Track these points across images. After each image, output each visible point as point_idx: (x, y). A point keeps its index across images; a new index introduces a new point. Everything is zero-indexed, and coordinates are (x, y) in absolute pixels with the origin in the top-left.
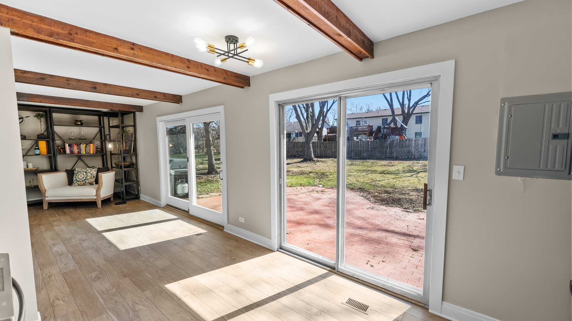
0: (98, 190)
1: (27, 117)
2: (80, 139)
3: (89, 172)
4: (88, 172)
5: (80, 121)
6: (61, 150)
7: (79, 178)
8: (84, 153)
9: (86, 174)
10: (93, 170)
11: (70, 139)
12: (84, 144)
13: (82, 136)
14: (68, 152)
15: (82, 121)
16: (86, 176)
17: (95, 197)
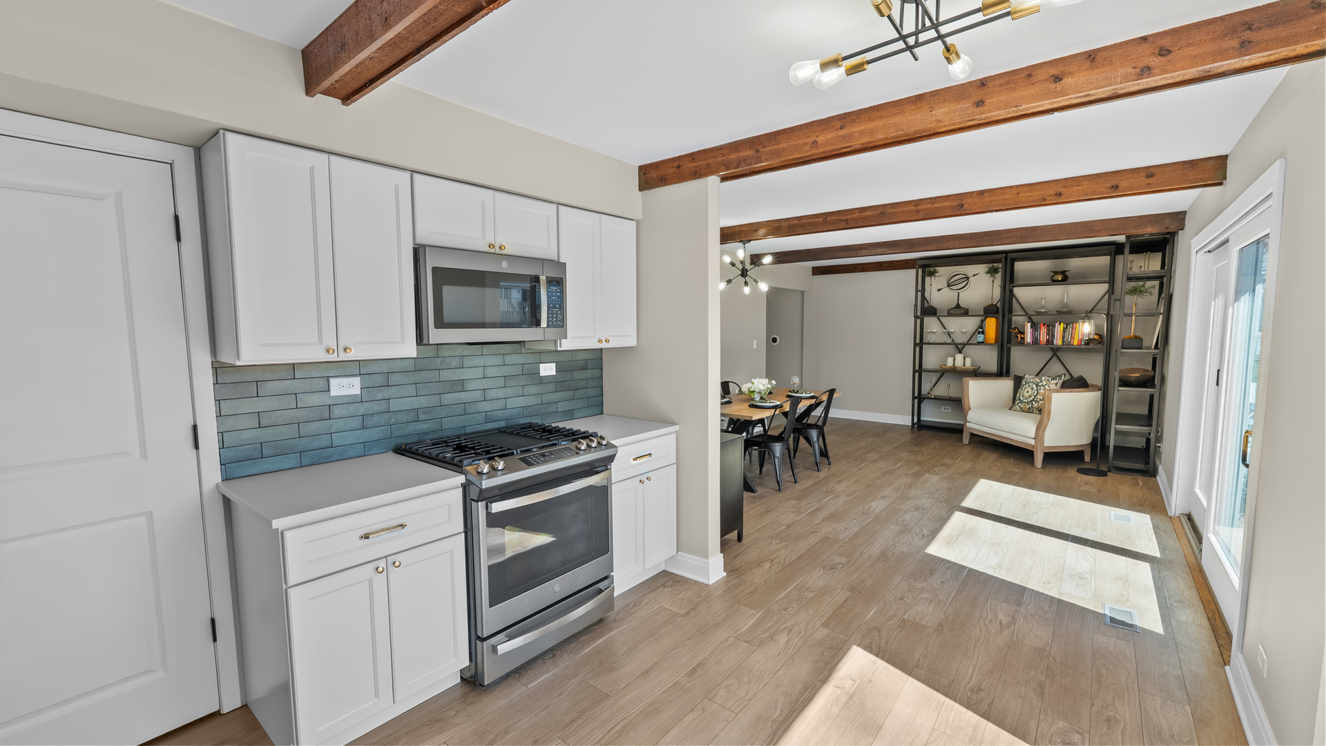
0: (1040, 428)
1: (974, 275)
2: (1059, 312)
3: (1044, 386)
4: (1042, 385)
5: (1063, 273)
6: (1019, 335)
7: (1023, 396)
8: (1060, 343)
9: (1037, 390)
10: (1053, 382)
11: (1039, 313)
12: (1062, 324)
13: (1065, 305)
14: (1029, 341)
15: (1065, 271)
16: (1036, 392)
17: (1033, 442)
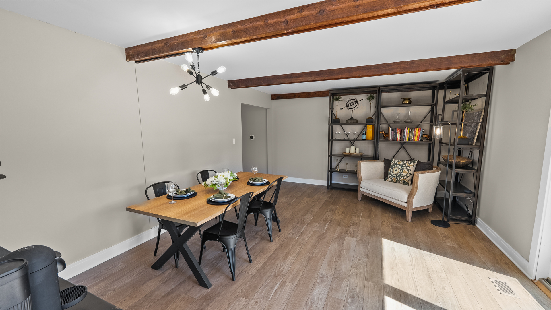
0: (411, 196)
1: (361, 100)
2: (406, 122)
3: (406, 167)
4: (405, 167)
5: (409, 99)
6: (385, 135)
7: (393, 173)
8: (407, 139)
9: (402, 169)
10: (411, 164)
11: (395, 123)
12: (409, 129)
13: (409, 118)
14: (391, 139)
15: (410, 98)
16: (401, 171)
17: (406, 205)
